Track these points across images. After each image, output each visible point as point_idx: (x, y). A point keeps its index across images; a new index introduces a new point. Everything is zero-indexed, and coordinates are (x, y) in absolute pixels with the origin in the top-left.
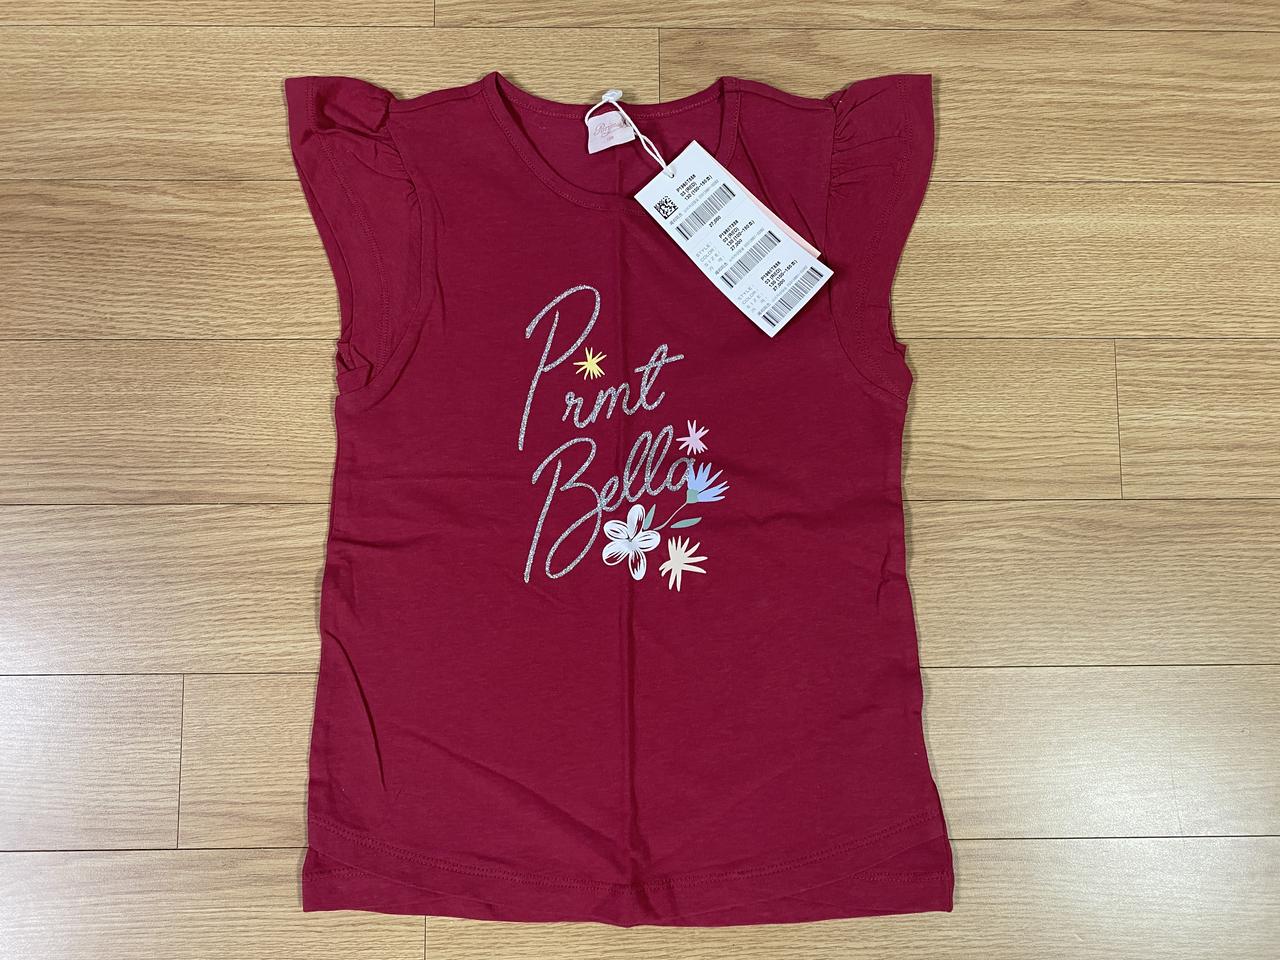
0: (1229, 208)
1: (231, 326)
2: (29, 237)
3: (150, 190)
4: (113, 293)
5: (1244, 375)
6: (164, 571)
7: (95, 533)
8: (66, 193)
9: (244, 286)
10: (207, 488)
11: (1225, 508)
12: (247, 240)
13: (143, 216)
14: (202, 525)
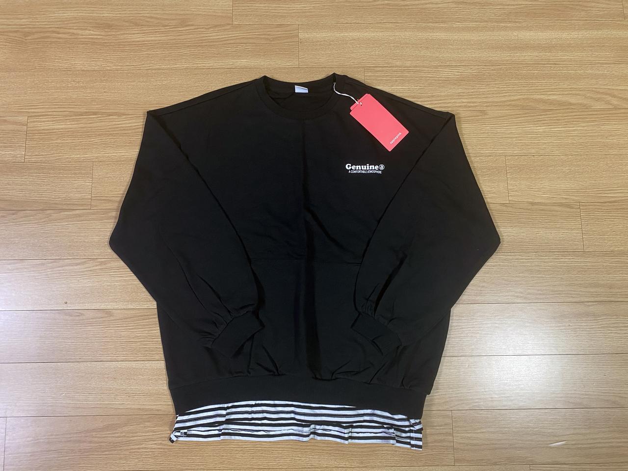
0: (399, 30)
1: (108, 66)
2: (51, 43)
3: (86, 29)
5: (402, 77)
6: (88, 133)
7: (69, 123)
8: (61, 30)
9: (113, 56)
10: (101, 111)
12: (113, 43)
13: (84, 37)
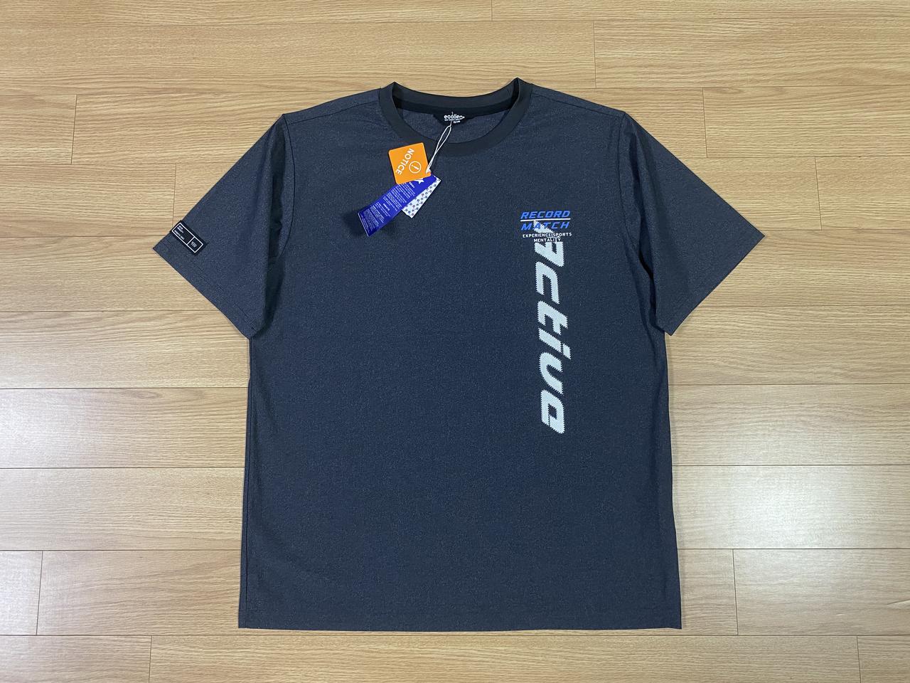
4: (149, 7)
11: (644, 92)
14: (185, 102)
